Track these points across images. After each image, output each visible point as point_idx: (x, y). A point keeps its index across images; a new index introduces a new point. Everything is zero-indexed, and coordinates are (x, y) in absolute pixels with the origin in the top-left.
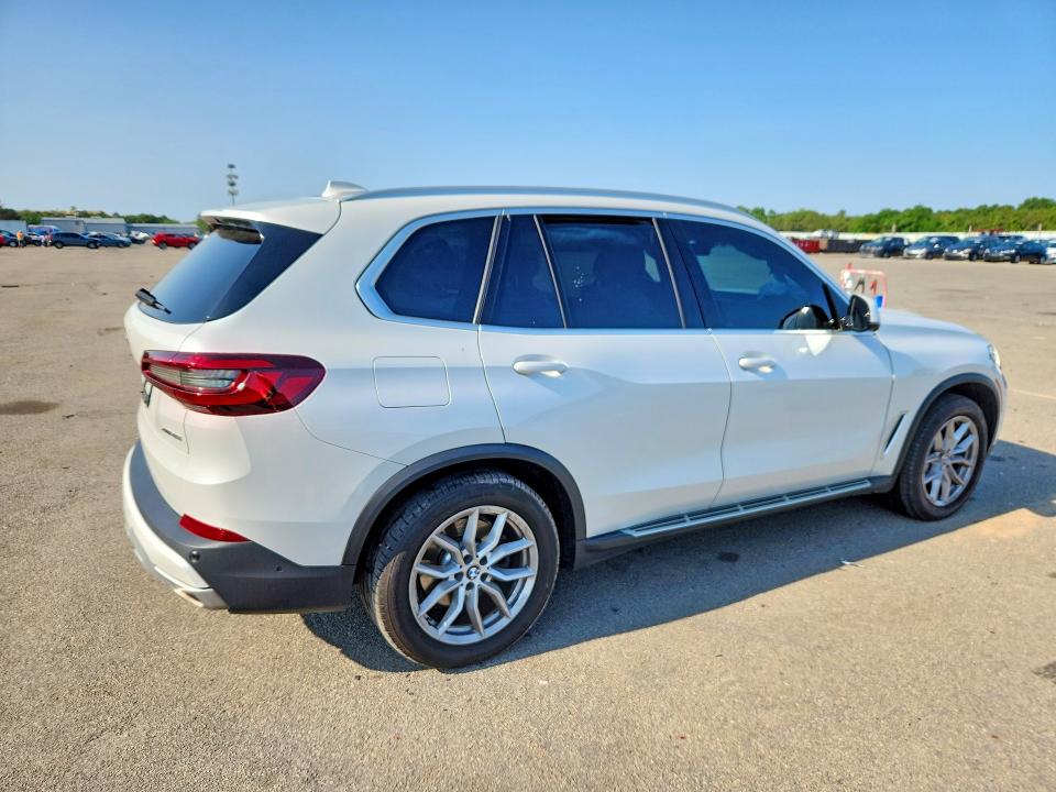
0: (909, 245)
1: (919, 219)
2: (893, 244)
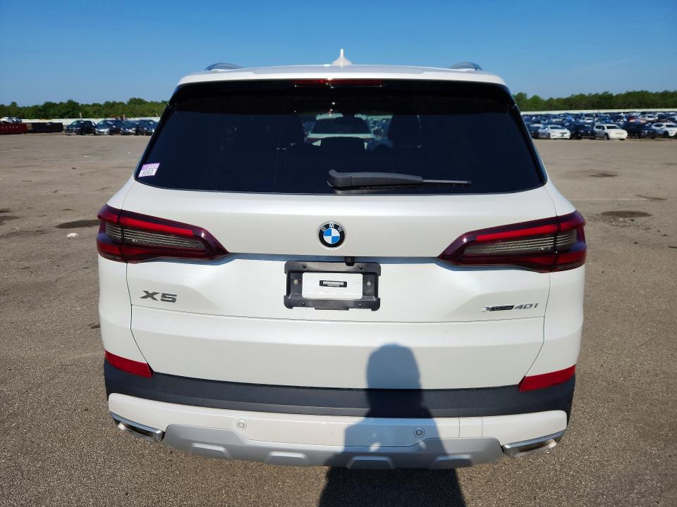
0: (97, 126)
1: (71, 109)
2: (86, 126)
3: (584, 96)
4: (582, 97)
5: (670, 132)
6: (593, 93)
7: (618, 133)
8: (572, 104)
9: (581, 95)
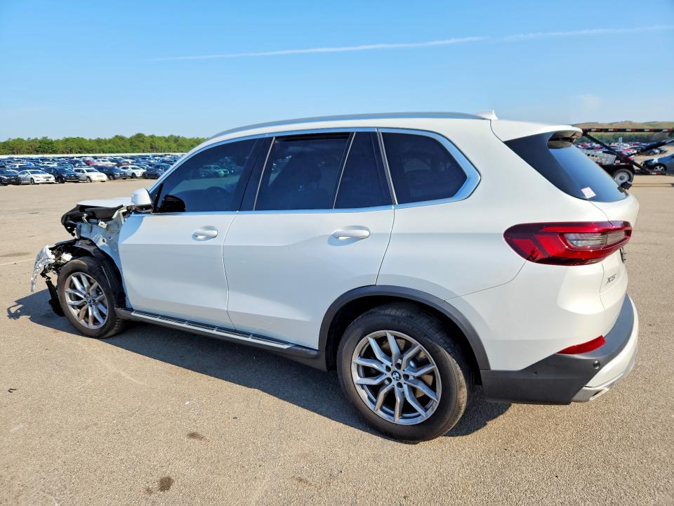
3: (22, 140)
4: (20, 141)
5: (136, 174)
6: (33, 138)
7: (97, 176)
8: (13, 149)
9: (19, 139)
